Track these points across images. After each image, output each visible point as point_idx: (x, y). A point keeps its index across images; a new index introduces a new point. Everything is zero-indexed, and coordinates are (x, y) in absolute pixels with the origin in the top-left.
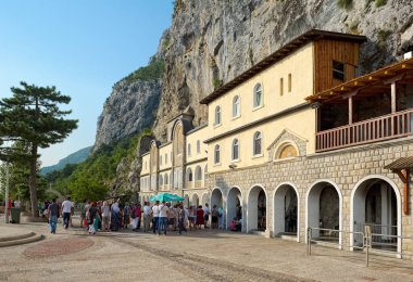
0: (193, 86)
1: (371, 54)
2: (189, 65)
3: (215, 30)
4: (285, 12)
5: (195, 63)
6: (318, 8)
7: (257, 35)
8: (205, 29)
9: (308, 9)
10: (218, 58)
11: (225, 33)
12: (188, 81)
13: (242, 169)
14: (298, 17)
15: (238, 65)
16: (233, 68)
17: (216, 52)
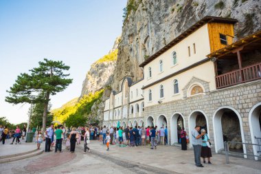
0: (133, 60)
1: (242, 29)
2: (131, 50)
3: (145, 31)
4: (183, 16)
5: (134, 48)
6: (202, 11)
7: (168, 31)
8: (139, 31)
9: (197, 13)
10: (146, 45)
11: (150, 32)
12: (130, 58)
13: (166, 103)
14: (191, 18)
15: (158, 47)
16: (155, 49)
17: (145, 42)
